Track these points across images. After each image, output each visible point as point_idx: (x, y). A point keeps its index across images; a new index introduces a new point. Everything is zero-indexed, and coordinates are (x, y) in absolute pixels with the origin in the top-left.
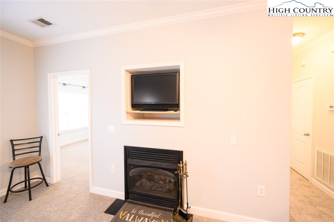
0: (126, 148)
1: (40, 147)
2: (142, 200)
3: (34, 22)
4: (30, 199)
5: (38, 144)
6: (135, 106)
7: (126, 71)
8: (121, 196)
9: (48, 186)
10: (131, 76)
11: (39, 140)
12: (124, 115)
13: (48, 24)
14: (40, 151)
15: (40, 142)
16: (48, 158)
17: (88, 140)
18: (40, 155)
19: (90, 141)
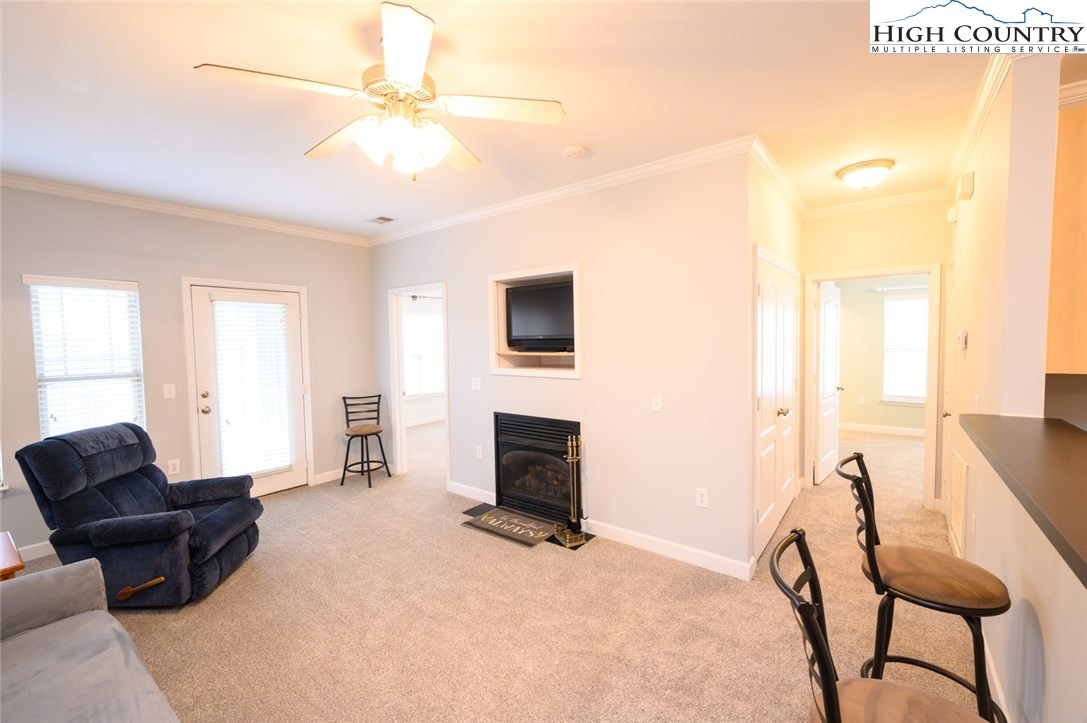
0: (498, 416)
1: (378, 411)
2: (523, 509)
3: (373, 221)
4: (370, 486)
5: (375, 407)
6: (513, 343)
7: (497, 282)
8: (490, 497)
9: (390, 476)
10: (507, 289)
11: (376, 399)
12: (493, 357)
13: (389, 220)
14: (378, 418)
15: (378, 403)
16: (390, 432)
17: (443, 421)
18: (378, 424)
19: (447, 423)
